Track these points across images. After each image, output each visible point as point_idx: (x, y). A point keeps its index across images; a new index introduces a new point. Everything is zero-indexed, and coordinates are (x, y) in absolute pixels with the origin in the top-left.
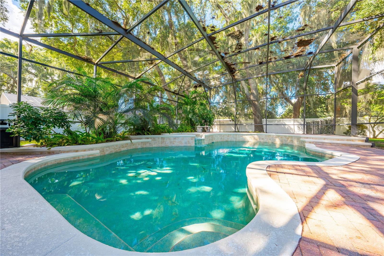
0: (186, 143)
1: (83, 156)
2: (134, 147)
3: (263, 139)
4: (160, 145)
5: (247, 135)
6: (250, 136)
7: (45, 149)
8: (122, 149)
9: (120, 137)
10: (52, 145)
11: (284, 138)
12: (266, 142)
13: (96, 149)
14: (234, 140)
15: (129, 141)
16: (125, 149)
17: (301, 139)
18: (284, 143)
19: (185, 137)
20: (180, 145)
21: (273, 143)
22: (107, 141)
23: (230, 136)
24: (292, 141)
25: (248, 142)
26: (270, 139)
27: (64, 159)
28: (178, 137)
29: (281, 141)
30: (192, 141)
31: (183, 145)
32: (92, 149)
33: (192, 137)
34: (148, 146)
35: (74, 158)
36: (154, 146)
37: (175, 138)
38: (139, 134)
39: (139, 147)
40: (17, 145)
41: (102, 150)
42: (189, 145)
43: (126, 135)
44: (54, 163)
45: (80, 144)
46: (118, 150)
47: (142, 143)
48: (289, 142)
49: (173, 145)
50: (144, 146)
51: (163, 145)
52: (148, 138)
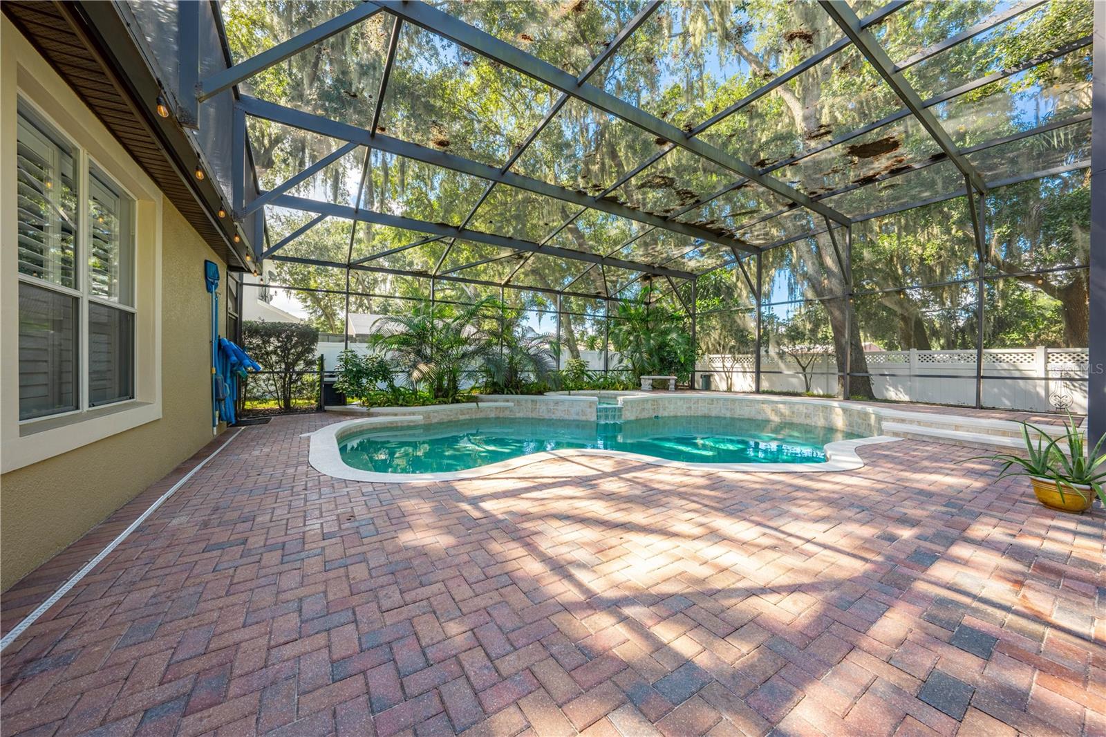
0: (578, 414)
1: (402, 422)
2: (481, 415)
4: (530, 415)
7: (365, 409)
8: (462, 417)
9: (464, 397)
10: (372, 405)
12: (816, 427)
13: (419, 413)
14: (728, 415)
15: (475, 404)
16: (467, 417)
17: (883, 424)
18: (856, 431)
19: (576, 401)
20: (566, 417)
22: (440, 403)
23: (715, 402)
26: (825, 419)
27: (380, 423)
28: (563, 401)
30: (589, 410)
31: (571, 418)
32: (414, 414)
33: (592, 403)
34: (507, 414)
35: (391, 423)
36: (518, 415)
37: (557, 403)
38: (495, 392)
39: (493, 415)
40: (344, 403)
41: (427, 416)
42: (584, 418)
43: (475, 393)
44: (369, 427)
45: (401, 405)
46: (453, 418)
47: (496, 408)
48: (864, 428)
49: (554, 417)
50: (501, 415)
51: (534, 415)
52: (508, 401)
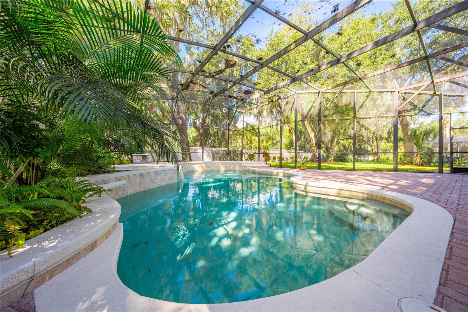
0: (169, 180)
3: (209, 167)
5: (196, 164)
6: (199, 165)
11: (228, 165)
12: (212, 170)
17: (243, 165)
18: (228, 169)
21: (218, 170)
24: (235, 167)
25: (197, 171)
26: (215, 167)
29: (226, 167)
30: (174, 175)
33: (175, 170)
48: (232, 168)
52: (119, 179)
